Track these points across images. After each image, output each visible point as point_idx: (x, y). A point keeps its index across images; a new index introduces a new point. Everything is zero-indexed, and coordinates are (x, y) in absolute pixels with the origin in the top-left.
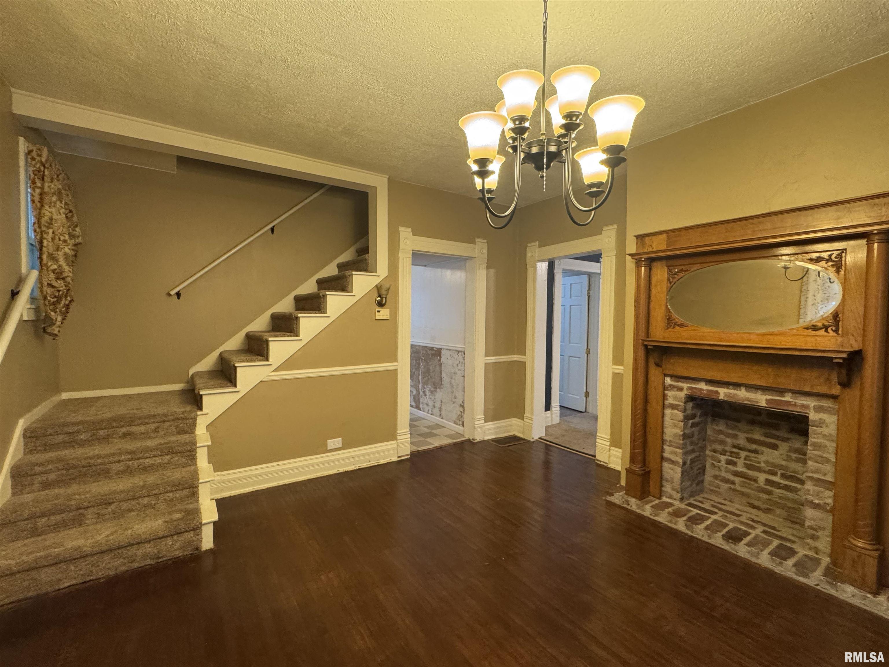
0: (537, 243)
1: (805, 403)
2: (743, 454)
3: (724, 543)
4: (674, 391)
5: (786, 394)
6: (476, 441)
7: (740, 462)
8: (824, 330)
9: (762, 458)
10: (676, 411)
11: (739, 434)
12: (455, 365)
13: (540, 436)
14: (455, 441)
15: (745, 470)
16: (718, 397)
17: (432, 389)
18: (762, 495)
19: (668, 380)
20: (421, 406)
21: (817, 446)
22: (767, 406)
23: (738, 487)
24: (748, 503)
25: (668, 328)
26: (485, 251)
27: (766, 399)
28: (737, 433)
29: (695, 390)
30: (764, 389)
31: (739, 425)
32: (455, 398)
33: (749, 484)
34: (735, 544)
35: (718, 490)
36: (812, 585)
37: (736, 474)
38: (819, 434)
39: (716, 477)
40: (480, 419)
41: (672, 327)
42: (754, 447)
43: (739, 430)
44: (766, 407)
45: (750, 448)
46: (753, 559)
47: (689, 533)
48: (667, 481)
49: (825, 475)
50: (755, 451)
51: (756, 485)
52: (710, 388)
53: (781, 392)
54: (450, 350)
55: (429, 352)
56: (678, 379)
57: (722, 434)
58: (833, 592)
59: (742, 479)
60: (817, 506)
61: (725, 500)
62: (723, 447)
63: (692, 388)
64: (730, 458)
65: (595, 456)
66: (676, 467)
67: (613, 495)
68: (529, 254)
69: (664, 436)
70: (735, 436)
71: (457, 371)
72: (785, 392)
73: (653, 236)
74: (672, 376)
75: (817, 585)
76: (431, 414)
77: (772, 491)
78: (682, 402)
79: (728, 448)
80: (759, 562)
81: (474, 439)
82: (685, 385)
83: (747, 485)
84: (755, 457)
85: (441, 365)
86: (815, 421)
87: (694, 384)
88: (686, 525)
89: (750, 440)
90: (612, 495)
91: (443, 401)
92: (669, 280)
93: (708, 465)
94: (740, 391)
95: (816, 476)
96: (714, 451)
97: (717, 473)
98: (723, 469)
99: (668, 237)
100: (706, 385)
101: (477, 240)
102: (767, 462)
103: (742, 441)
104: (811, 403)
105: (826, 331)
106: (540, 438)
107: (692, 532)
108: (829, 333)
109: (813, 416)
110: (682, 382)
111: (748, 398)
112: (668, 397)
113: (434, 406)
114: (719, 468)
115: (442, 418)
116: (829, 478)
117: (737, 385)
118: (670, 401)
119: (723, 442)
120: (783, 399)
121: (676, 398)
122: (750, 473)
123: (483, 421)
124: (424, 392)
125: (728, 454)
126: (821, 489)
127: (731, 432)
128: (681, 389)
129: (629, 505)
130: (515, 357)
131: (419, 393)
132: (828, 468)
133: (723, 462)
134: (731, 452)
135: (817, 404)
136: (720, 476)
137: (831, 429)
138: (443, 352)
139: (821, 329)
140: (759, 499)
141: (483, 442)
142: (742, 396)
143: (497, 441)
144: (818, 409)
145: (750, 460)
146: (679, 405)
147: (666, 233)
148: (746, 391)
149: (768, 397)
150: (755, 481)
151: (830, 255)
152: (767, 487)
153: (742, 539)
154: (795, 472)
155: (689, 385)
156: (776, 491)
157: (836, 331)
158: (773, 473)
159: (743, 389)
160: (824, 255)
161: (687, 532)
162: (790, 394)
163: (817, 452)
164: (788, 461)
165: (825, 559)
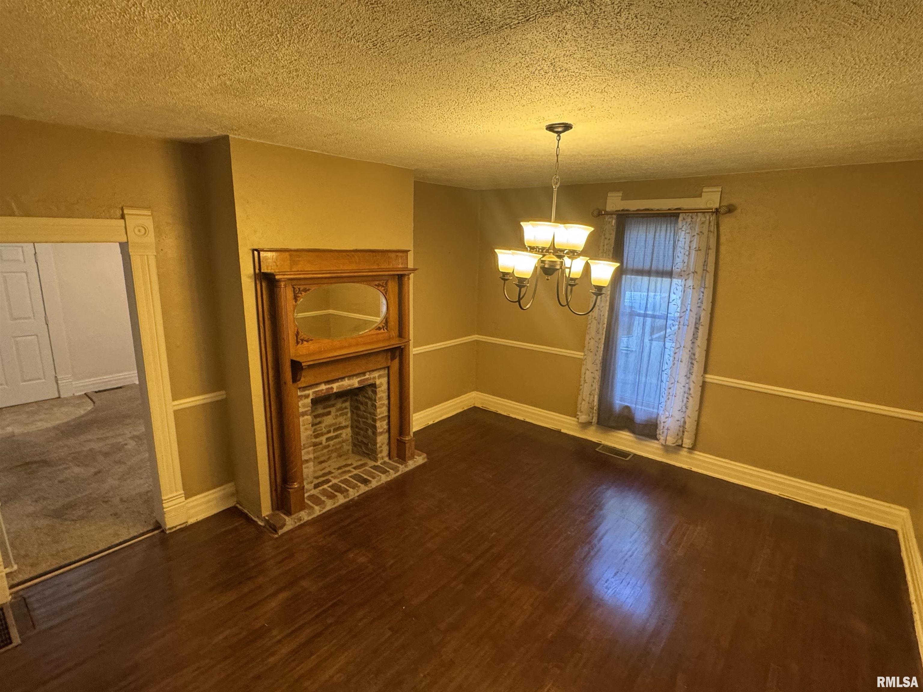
1: (374, 376)
4: (303, 400)
5: (366, 374)
9: (323, 425)
10: (306, 417)
16: (333, 391)
21: (381, 399)
25: (298, 345)
27: (358, 382)
29: (318, 393)
30: (356, 375)
33: (317, 449)
38: (380, 391)
41: (300, 343)
42: (318, 420)
44: (358, 387)
48: (306, 479)
49: (383, 413)
51: (321, 446)
52: (328, 386)
53: (364, 374)
56: (306, 389)
58: (407, 470)
60: (381, 433)
63: (316, 391)
66: (310, 463)
74: (303, 388)
77: (329, 444)
78: (309, 406)
80: (382, 482)
82: (310, 392)
84: (320, 427)
86: (378, 385)
87: (317, 388)
92: (294, 299)
94: (345, 381)
99: (290, 256)
100: (325, 385)
102: (326, 427)
104: (376, 374)
105: (384, 330)
109: (378, 382)
110: (309, 390)
111: (349, 384)
112: (300, 407)
116: (385, 414)
117: (343, 378)
118: (301, 410)
120: (365, 377)
121: (304, 406)
122: (317, 440)
126: (383, 422)
128: (307, 396)
132: (385, 408)
135: (378, 374)
137: (385, 387)
139: (382, 329)
140: (323, 455)
142: (346, 384)
144: (380, 377)
146: (308, 410)
147: (289, 252)
148: (349, 380)
149: (359, 379)
150: (321, 444)
151: (383, 283)
152: (327, 444)
153: (366, 478)
154: (340, 424)
155: (313, 390)
156: (331, 443)
157: (386, 329)
158: (329, 432)
159: (346, 379)
160: (381, 283)
161: (347, 500)
162: (368, 373)
163: (381, 403)
164: (336, 418)
165: (387, 459)
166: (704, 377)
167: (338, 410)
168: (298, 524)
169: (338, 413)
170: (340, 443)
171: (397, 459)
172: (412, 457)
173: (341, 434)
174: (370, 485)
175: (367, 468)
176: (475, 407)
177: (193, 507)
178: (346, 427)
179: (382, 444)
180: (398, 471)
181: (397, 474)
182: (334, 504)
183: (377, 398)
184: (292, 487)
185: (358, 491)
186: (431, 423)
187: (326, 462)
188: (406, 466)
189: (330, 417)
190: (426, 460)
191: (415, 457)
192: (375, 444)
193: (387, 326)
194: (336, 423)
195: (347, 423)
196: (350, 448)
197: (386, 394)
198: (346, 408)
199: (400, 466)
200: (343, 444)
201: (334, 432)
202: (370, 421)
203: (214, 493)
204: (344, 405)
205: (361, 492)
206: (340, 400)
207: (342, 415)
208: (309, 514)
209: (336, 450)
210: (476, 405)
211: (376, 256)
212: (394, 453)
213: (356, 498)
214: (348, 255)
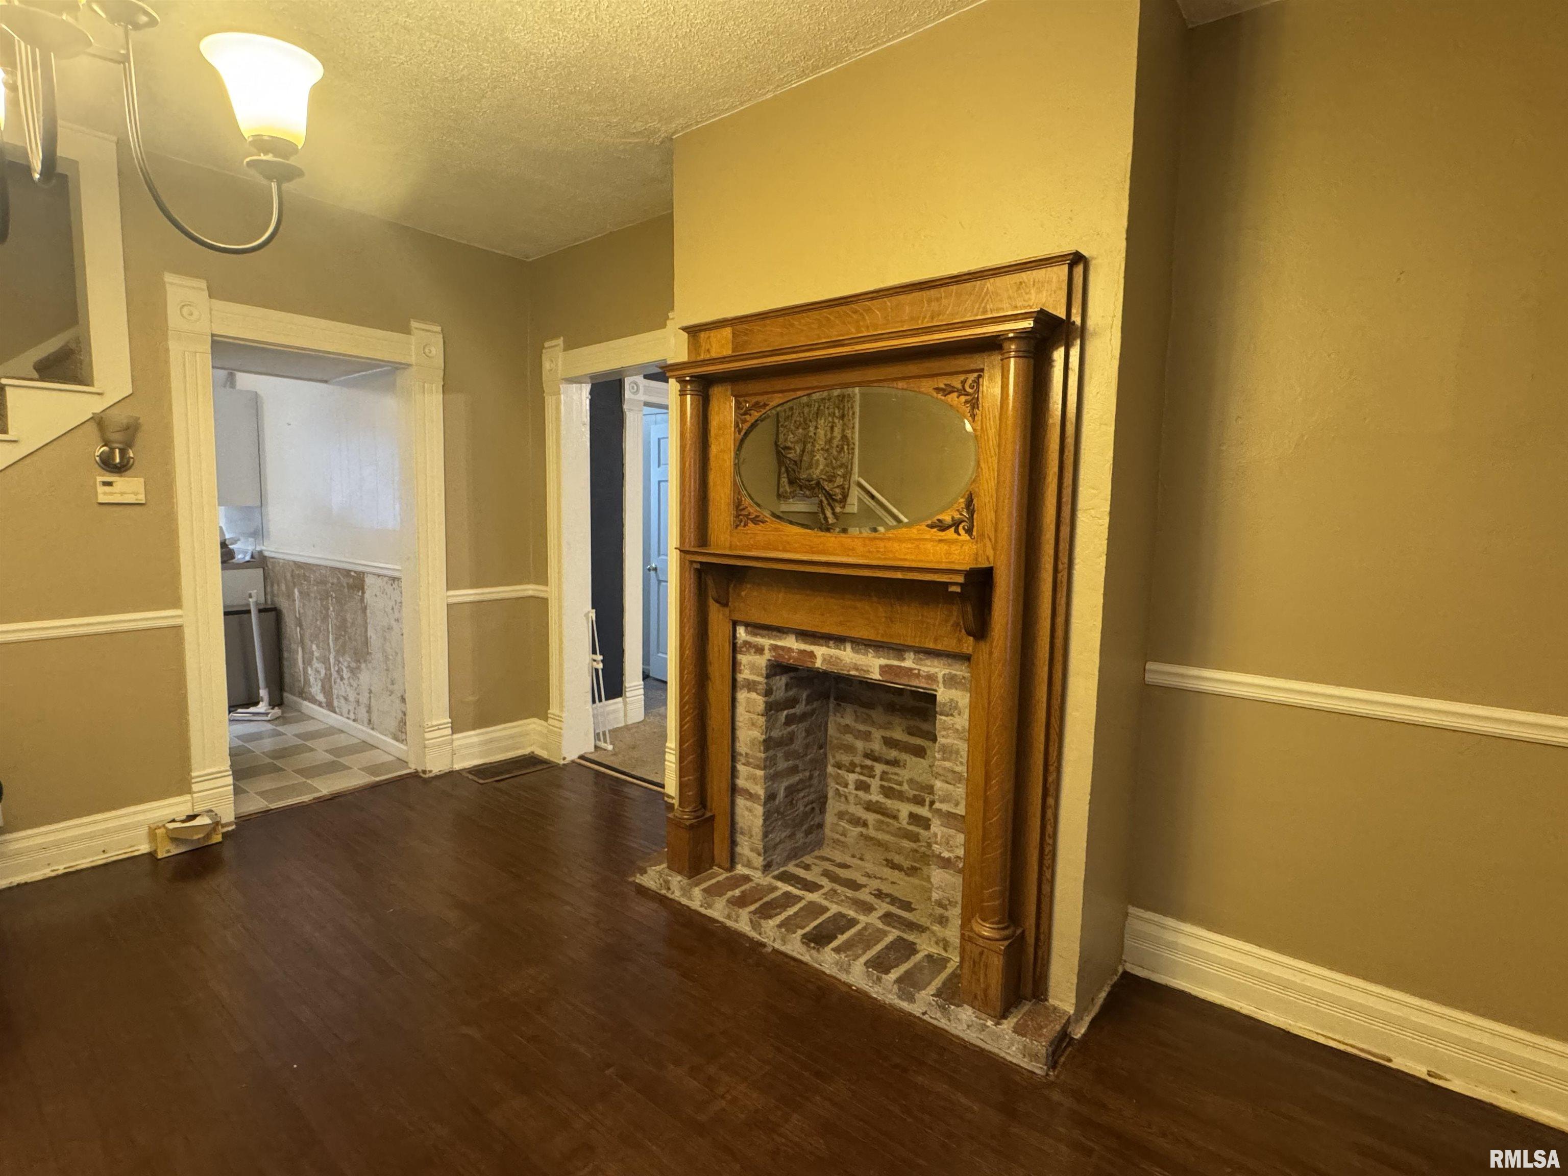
0: (560, 341)
1: (933, 670)
2: (879, 768)
3: (803, 949)
4: (750, 653)
5: (907, 655)
6: (427, 776)
7: (875, 783)
8: (952, 529)
9: (905, 774)
10: (754, 695)
11: (873, 730)
12: (389, 610)
13: (582, 753)
14: (378, 779)
15: (881, 798)
16: (814, 663)
17: (353, 665)
18: (907, 844)
19: (741, 632)
20: (336, 703)
21: (949, 753)
22: (881, 679)
23: (872, 832)
24: (886, 860)
25: (737, 526)
26: (437, 351)
27: (881, 667)
28: (870, 729)
29: (781, 652)
30: (878, 646)
31: (873, 714)
32: (393, 684)
33: (887, 824)
34: (818, 950)
35: (842, 838)
36: (918, 1015)
37: (870, 807)
38: (949, 728)
39: (841, 815)
40: (439, 728)
41: (742, 524)
42: (893, 754)
43: (873, 724)
44: (879, 680)
45: (888, 758)
46: (843, 976)
47: (753, 934)
48: (742, 833)
49: (957, 805)
50: (895, 763)
51: (896, 825)
52: (803, 646)
53: (899, 650)
54: (379, 576)
55: (344, 581)
56: (756, 631)
57: (851, 733)
58: (943, 1023)
59: (879, 817)
60: (946, 864)
61: (853, 856)
62: (851, 758)
63: (774, 648)
64: (862, 778)
65: (663, 786)
66: (756, 805)
67: (646, 872)
68: (547, 365)
69: (738, 744)
70: (867, 736)
71: (393, 623)
72: (904, 651)
73: (710, 329)
74: (747, 625)
75: (924, 1014)
76: (354, 720)
77: (918, 834)
78: (762, 675)
79: (858, 760)
80: (848, 979)
81: (424, 772)
82: (767, 642)
83: (884, 827)
84: (896, 774)
85: (364, 609)
86: (944, 705)
87: (780, 639)
88: (751, 921)
89: (889, 743)
90: (643, 871)
91: (373, 689)
92: (737, 425)
93: (831, 794)
94: (845, 650)
95: (944, 807)
96: (839, 766)
97: (843, 807)
98: (851, 799)
99: (734, 335)
100: (797, 640)
101: (414, 324)
102: (911, 781)
103: (877, 746)
104: (938, 669)
105: (957, 531)
106: (582, 757)
107: (760, 934)
108: (959, 534)
109: (943, 695)
110: (763, 636)
111: (855, 664)
112: (742, 667)
113: (358, 702)
114: (846, 798)
115: (373, 729)
116: (961, 810)
117: (840, 640)
118: (745, 674)
119: (850, 749)
120: (903, 664)
121: (753, 667)
123: (449, 731)
124: (338, 672)
125: (858, 769)
126: (952, 832)
127: (862, 727)
128: (760, 650)
129: (669, 889)
130: (530, 589)
131: (331, 674)
132: (960, 791)
133: (851, 786)
134: (862, 767)
135: (947, 671)
136: (847, 813)
137: (961, 721)
138: (369, 580)
139: (949, 527)
140: (900, 850)
141: (450, 776)
142: (848, 660)
143: (480, 771)
144: (951, 681)
145: (889, 780)
146: (759, 683)
147: (731, 325)
148: (853, 650)
149: (883, 661)
151: (963, 382)
155: (772, 642)
157: (969, 531)
159: (848, 646)
160: (956, 382)
162: (911, 655)
163: (947, 764)
180: (912, 998)
188: (945, 1011)
193: (970, 523)
211: (938, 300)
214: (855, 312)
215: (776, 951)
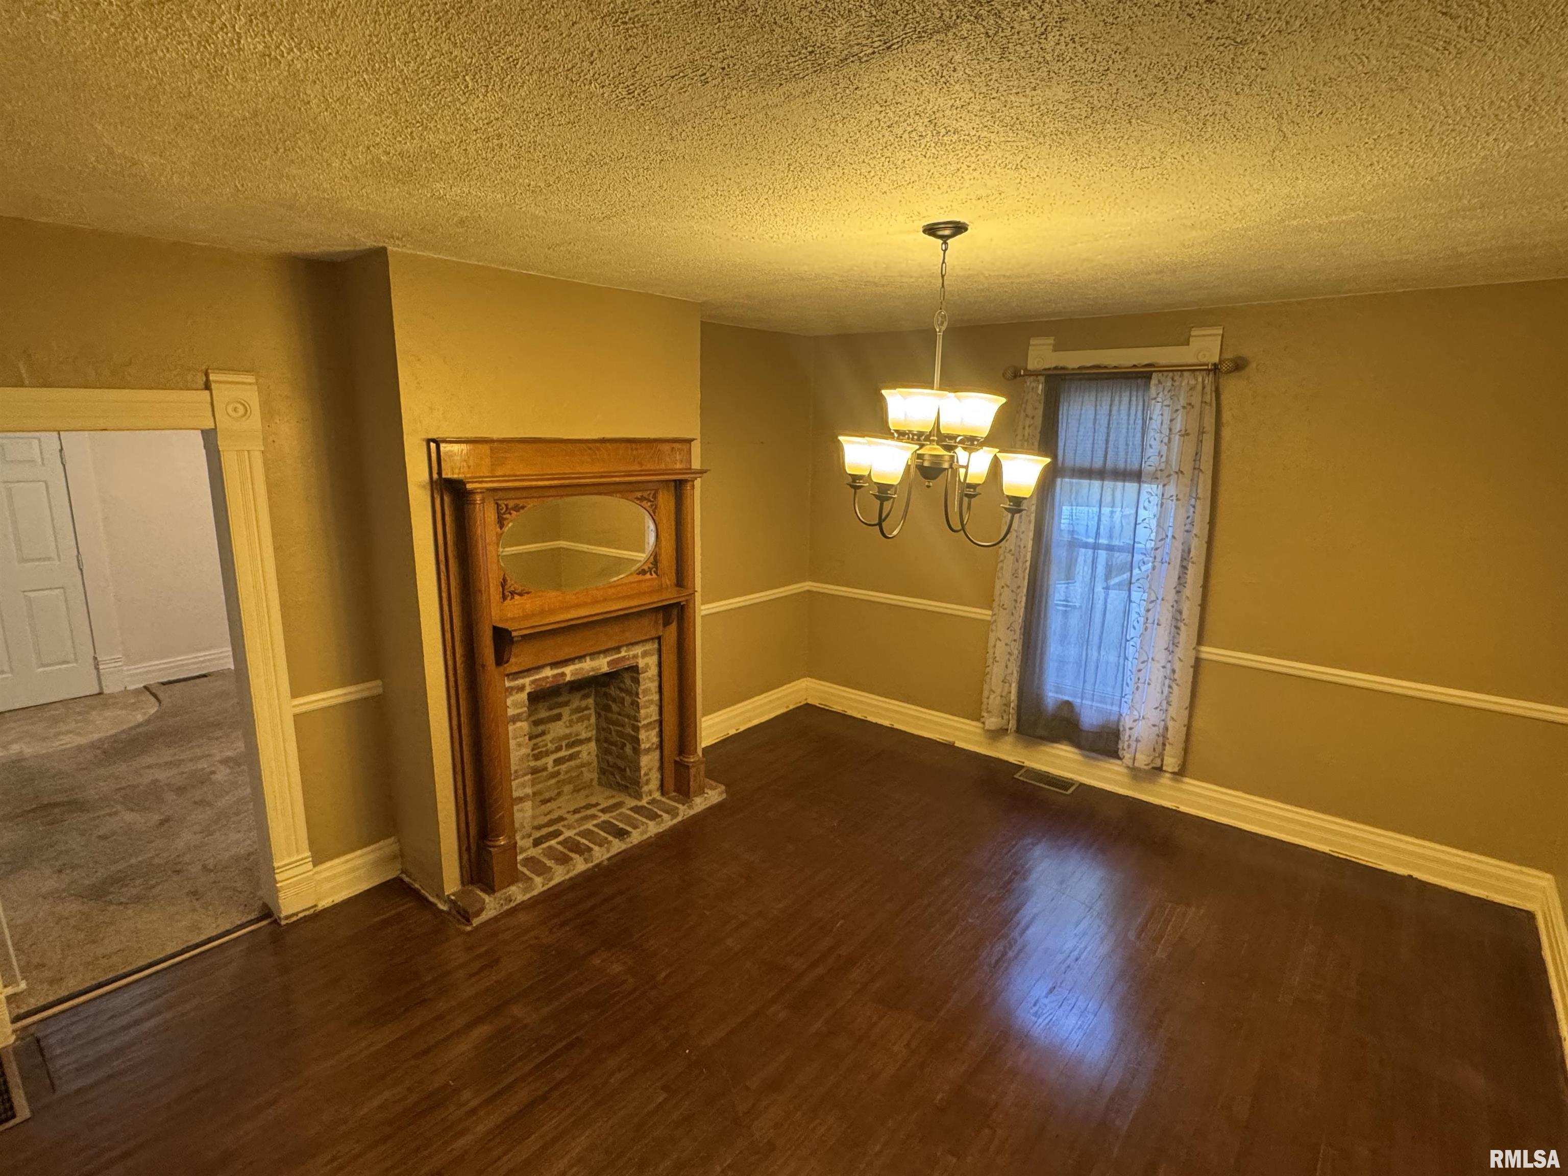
1: (635, 652)
4: (513, 695)
5: (622, 650)
8: (649, 573)
9: (548, 737)
10: (519, 724)
16: (565, 679)
18: (553, 781)
21: (646, 692)
22: (608, 669)
25: (502, 602)
27: (607, 662)
29: (539, 683)
30: (606, 652)
33: (538, 778)
38: (645, 679)
42: (541, 728)
44: (607, 671)
46: (645, 837)
48: (519, 831)
49: (651, 716)
51: (545, 773)
52: (556, 671)
53: (617, 649)
56: (518, 676)
58: (692, 813)
63: (536, 680)
66: (527, 804)
72: (620, 648)
74: (513, 675)
75: (685, 815)
77: (560, 770)
78: (524, 706)
80: (649, 835)
82: (527, 681)
86: (642, 668)
87: (537, 674)
92: (498, 522)
94: (585, 662)
95: (645, 722)
99: (491, 450)
100: (552, 669)
102: (553, 740)
104: (638, 650)
105: (651, 574)
109: (641, 663)
110: (523, 678)
111: (592, 668)
117: (581, 658)
118: (511, 712)
120: (619, 656)
121: (516, 705)
122: (539, 763)
128: (521, 688)
132: (653, 708)
135: (642, 650)
137: (653, 671)
139: (647, 572)
140: (549, 789)
142: (587, 667)
144: (645, 654)
145: (538, 748)
146: (523, 713)
147: (490, 444)
148: (591, 660)
149: (609, 659)
150: (545, 769)
151: (649, 495)
152: (556, 768)
153: (622, 829)
154: (577, 735)
155: (532, 678)
156: (564, 767)
157: (656, 573)
158: (559, 749)
159: (588, 659)
160: (645, 494)
161: (590, 865)
162: (625, 648)
163: (647, 698)
164: (571, 726)
165: (657, 795)
166: (1198, 651)
167: (574, 711)
168: (506, 908)
169: (574, 717)
170: (578, 767)
171: (674, 794)
172: (701, 791)
173: (579, 752)
174: (628, 840)
175: (624, 810)
176: (807, 704)
177: (327, 879)
178: (589, 740)
179: (650, 770)
180: (678, 814)
181: (675, 821)
182: (568, 872)
183: (640, 691)
184: (498, 843)
185: (608, 851)
186: (732, 732)
187: (555, 799)
188: (690, 807)
189: (560, 723)
190: (724, 796)
191: (706, 791)
192: (638, 769)
193: (657, 569)
194: (571, 734)
195: (589, 734)
196: (595, 776)
197: (656, 684)
198: (587, 708)
199: (680, 806)
200: (583, 769)
201: (566, 750)
202: (629, 730)
203: (361, 856)
204: (584, 703)
205: (614, 851)
206: (579, 695)
207: (581, 719)
208: (525, 891)
209: (569, 781)
210: (810, 701)
211: (636, 449)
212: (670, 784)
213: (606, 863)
214: (590, 449)
215: (609, 859)
